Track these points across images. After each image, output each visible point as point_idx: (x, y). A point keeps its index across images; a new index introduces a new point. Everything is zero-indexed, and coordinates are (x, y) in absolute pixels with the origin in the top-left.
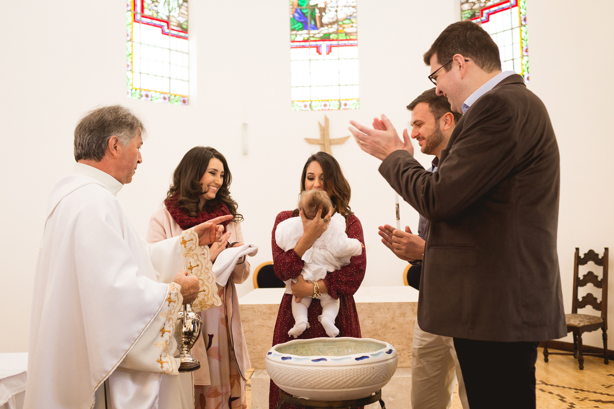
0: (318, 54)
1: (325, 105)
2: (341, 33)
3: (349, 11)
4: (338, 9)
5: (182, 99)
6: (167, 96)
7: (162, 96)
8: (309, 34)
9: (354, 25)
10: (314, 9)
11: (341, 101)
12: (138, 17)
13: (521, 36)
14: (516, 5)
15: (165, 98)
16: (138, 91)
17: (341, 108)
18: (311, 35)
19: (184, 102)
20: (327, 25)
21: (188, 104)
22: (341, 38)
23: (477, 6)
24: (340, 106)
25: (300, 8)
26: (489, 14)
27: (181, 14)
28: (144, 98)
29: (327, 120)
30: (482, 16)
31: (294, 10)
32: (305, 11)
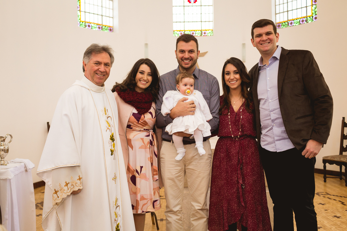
0: (189, 2)
1: (193, 33)
5: (109, 28)
6: (100, 27)
7: (98, 26)
11: (202, 31)
15: (99, 28)
16: (84, 23)
17: (202, 35)
19: (110, 30)
21: (113, 31)
24: (202, 34)
28: (87, 27)
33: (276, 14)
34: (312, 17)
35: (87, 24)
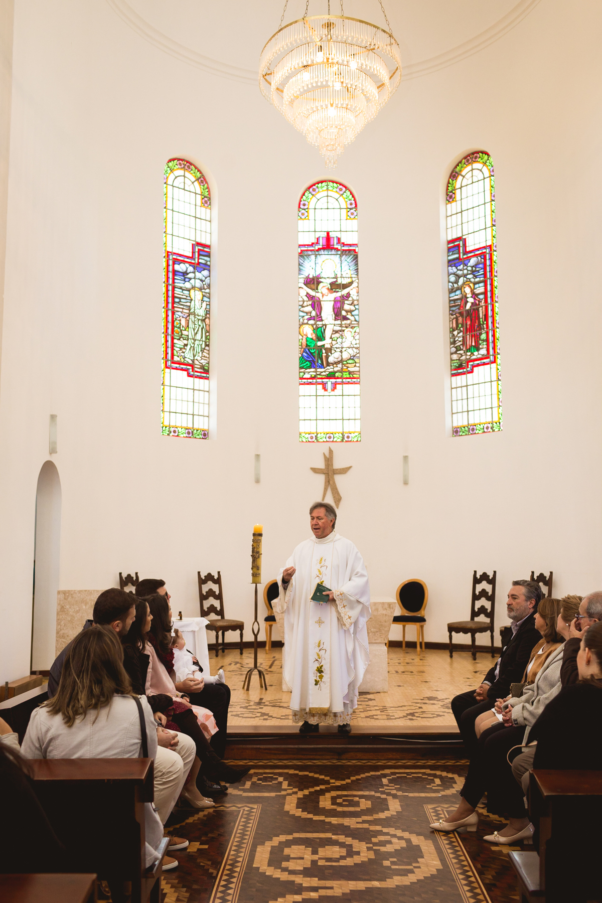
0: (323, 390)
1: (330, 438)
2: (345, 372)
3: (352, 352)
4: (343, 350)
5: (203, 433)
6: (191, 431)
7: (187, 431)
8: (316, 372)
9: (357, 365)
10: (321, 349)
11: (344, 434)
12: (169, 363)
13: (498, 389)
14: (494, 362)
15: (189, 433)
16: (168, 428)
17: (344, 441)
18: (318, 373)
19: (205, 435)
20: (333, 364)
21: (208, 437)
22: (345, 376)
23: (463, 358)
24: (343, 438)
25: (308, 348)
26: (473, 366)
27: (203, 357)
28: (172, 434)
29: (331, 451)
30: (468, 367)
31: (303, 350)
32: (312, 351)
33: (453, 414)
34: (500, 423)
35: (172, 429)
